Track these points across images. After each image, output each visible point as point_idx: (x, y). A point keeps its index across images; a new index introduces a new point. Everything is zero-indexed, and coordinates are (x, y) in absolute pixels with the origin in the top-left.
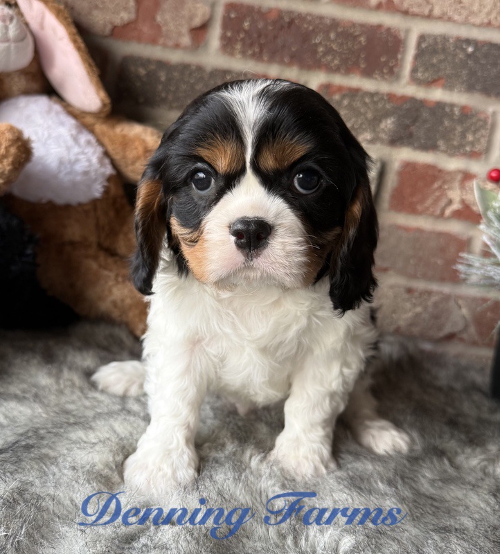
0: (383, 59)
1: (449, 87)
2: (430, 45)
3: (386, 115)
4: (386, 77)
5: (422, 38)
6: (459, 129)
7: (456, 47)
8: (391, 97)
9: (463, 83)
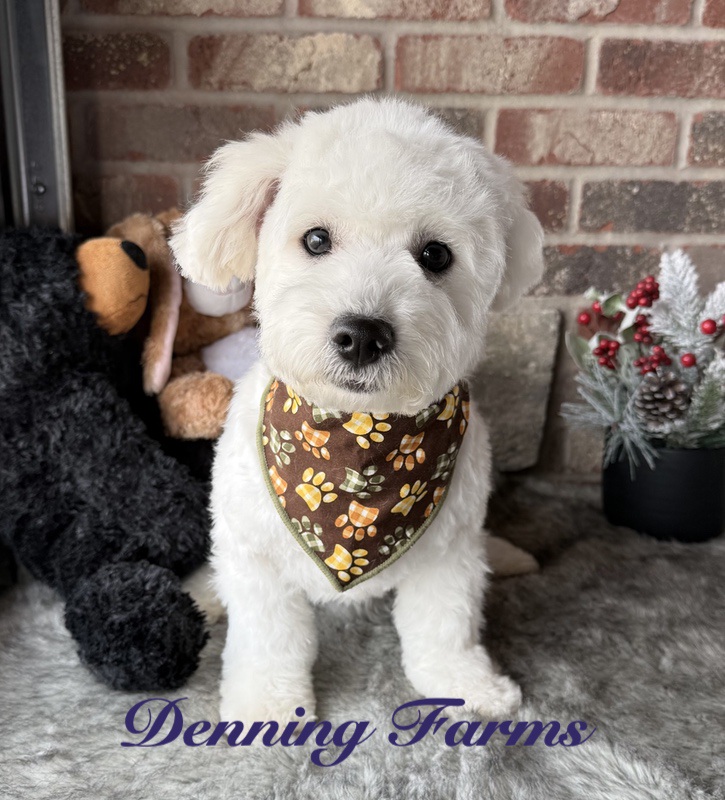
0: (551, 213)
1: (618, 229)
2: (595, 192)
3: (560, 267)
4: (556, 229)
5: (587, 187)
6: (632, 269)
7: (621, 190)
8: (562, 248)
9: (631, 224)
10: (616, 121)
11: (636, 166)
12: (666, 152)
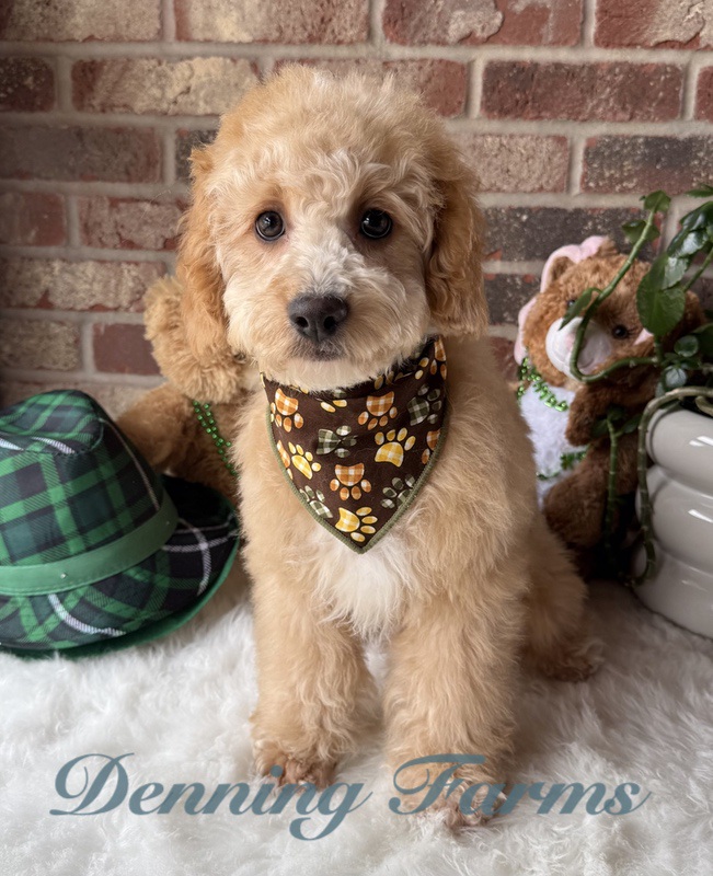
10: (502, 145)
11: (525, 192)
12: (557, 178)
